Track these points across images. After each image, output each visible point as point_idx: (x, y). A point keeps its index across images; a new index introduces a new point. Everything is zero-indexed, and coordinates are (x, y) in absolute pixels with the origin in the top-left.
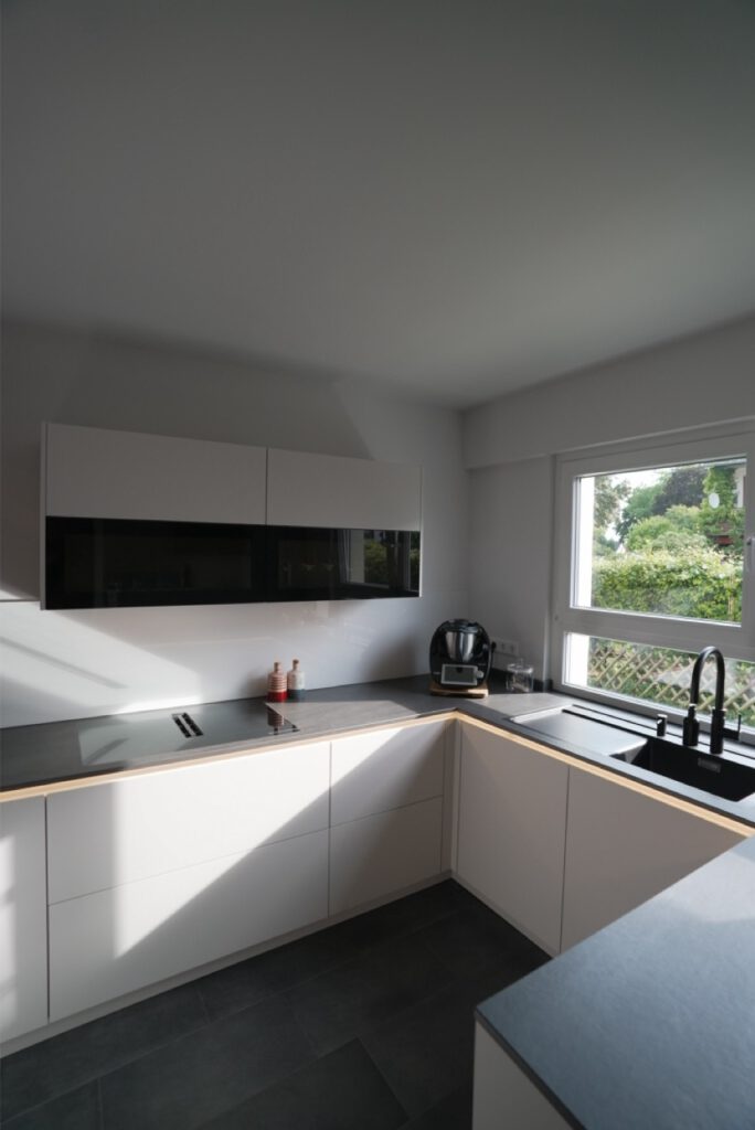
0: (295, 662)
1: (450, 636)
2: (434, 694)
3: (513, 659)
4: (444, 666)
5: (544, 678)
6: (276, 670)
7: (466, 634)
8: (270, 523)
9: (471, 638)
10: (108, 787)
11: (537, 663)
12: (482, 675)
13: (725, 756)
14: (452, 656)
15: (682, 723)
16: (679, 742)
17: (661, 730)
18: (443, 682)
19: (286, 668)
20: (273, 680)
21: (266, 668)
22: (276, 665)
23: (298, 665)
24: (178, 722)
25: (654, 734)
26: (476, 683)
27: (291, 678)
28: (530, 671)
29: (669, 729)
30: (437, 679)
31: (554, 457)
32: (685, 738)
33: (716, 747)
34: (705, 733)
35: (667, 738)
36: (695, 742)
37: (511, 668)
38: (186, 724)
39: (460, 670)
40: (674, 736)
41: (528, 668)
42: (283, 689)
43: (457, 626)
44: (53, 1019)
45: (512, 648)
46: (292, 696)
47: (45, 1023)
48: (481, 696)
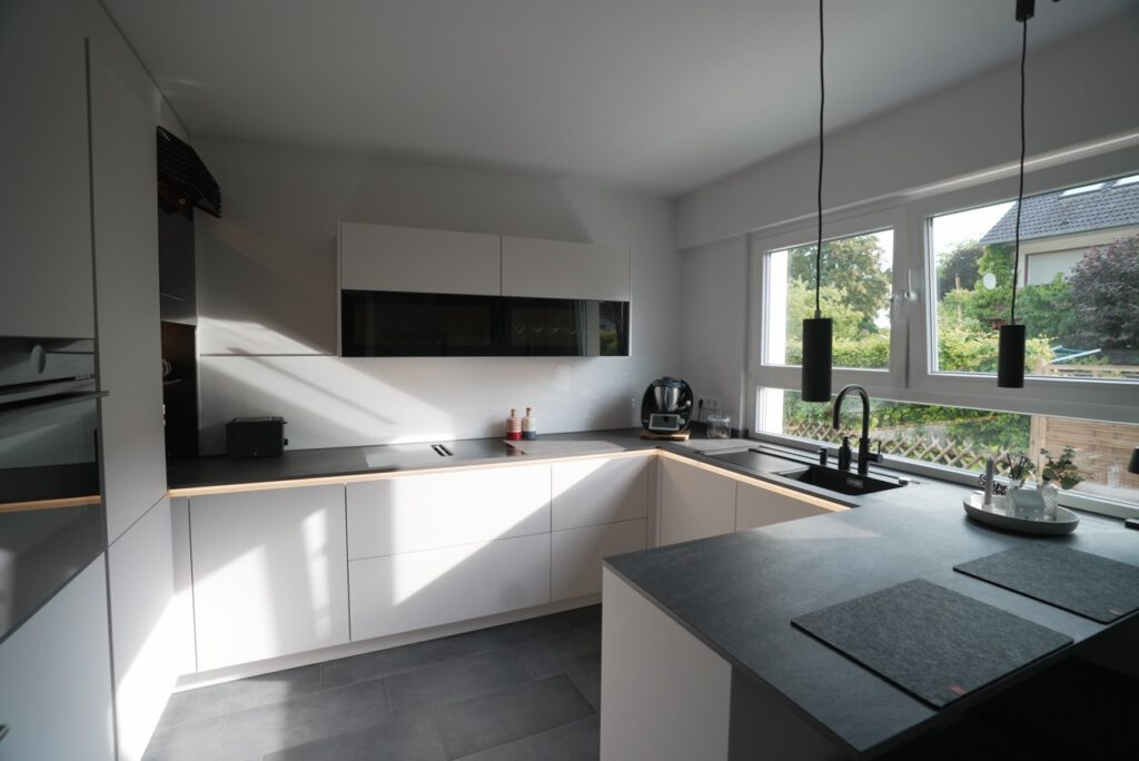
0: (528, 410)
1: (658, 391)
2: (644, 438)
3: (714, 412)
4: (652, 416)
5: (741, 427)
6: (513, 415)
7: (671, 388)
8: (504, 294)
9: (676, 392)
10: (387, 483)
11: (733, 413)
12: (683, 422)
13: (870, 475)
14: (660, 408)
15: (837, 454)
16: (836, 467)
17: (823, 460)
18: (651, 427)
19: (520, 415)
20: (510, 423)
21: (504, 415)
22: (513, 411)
23: (531, 412)
24: (436, 449)
25: (818, 463)
26: (677, 429)
27: (524, 423)
28: (727, 420)
29: (829, 459)
30: (646, 426)
31: (749, 236)
32: (840, 465)
33: (863, 469)
34: (855, 461)
35: (829, 466)
36: (847, 467)
37: (711, 419)
38: (441, 450)
39: (666, 419)
40: (833, 464)
41: (724, 417)
42: (518, 430)
43: (664, 383)
44: (353, 640)
45: (715, 404)
46: (525, 436)
47: (348, 641)
48: (682, 439)
